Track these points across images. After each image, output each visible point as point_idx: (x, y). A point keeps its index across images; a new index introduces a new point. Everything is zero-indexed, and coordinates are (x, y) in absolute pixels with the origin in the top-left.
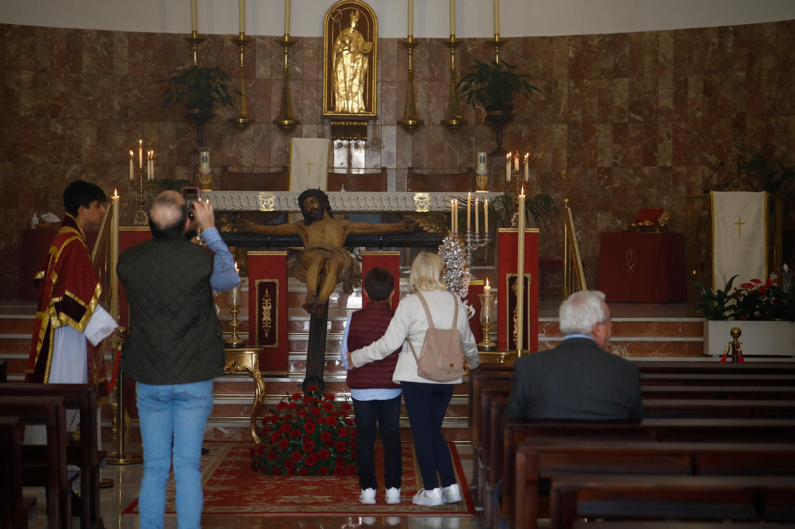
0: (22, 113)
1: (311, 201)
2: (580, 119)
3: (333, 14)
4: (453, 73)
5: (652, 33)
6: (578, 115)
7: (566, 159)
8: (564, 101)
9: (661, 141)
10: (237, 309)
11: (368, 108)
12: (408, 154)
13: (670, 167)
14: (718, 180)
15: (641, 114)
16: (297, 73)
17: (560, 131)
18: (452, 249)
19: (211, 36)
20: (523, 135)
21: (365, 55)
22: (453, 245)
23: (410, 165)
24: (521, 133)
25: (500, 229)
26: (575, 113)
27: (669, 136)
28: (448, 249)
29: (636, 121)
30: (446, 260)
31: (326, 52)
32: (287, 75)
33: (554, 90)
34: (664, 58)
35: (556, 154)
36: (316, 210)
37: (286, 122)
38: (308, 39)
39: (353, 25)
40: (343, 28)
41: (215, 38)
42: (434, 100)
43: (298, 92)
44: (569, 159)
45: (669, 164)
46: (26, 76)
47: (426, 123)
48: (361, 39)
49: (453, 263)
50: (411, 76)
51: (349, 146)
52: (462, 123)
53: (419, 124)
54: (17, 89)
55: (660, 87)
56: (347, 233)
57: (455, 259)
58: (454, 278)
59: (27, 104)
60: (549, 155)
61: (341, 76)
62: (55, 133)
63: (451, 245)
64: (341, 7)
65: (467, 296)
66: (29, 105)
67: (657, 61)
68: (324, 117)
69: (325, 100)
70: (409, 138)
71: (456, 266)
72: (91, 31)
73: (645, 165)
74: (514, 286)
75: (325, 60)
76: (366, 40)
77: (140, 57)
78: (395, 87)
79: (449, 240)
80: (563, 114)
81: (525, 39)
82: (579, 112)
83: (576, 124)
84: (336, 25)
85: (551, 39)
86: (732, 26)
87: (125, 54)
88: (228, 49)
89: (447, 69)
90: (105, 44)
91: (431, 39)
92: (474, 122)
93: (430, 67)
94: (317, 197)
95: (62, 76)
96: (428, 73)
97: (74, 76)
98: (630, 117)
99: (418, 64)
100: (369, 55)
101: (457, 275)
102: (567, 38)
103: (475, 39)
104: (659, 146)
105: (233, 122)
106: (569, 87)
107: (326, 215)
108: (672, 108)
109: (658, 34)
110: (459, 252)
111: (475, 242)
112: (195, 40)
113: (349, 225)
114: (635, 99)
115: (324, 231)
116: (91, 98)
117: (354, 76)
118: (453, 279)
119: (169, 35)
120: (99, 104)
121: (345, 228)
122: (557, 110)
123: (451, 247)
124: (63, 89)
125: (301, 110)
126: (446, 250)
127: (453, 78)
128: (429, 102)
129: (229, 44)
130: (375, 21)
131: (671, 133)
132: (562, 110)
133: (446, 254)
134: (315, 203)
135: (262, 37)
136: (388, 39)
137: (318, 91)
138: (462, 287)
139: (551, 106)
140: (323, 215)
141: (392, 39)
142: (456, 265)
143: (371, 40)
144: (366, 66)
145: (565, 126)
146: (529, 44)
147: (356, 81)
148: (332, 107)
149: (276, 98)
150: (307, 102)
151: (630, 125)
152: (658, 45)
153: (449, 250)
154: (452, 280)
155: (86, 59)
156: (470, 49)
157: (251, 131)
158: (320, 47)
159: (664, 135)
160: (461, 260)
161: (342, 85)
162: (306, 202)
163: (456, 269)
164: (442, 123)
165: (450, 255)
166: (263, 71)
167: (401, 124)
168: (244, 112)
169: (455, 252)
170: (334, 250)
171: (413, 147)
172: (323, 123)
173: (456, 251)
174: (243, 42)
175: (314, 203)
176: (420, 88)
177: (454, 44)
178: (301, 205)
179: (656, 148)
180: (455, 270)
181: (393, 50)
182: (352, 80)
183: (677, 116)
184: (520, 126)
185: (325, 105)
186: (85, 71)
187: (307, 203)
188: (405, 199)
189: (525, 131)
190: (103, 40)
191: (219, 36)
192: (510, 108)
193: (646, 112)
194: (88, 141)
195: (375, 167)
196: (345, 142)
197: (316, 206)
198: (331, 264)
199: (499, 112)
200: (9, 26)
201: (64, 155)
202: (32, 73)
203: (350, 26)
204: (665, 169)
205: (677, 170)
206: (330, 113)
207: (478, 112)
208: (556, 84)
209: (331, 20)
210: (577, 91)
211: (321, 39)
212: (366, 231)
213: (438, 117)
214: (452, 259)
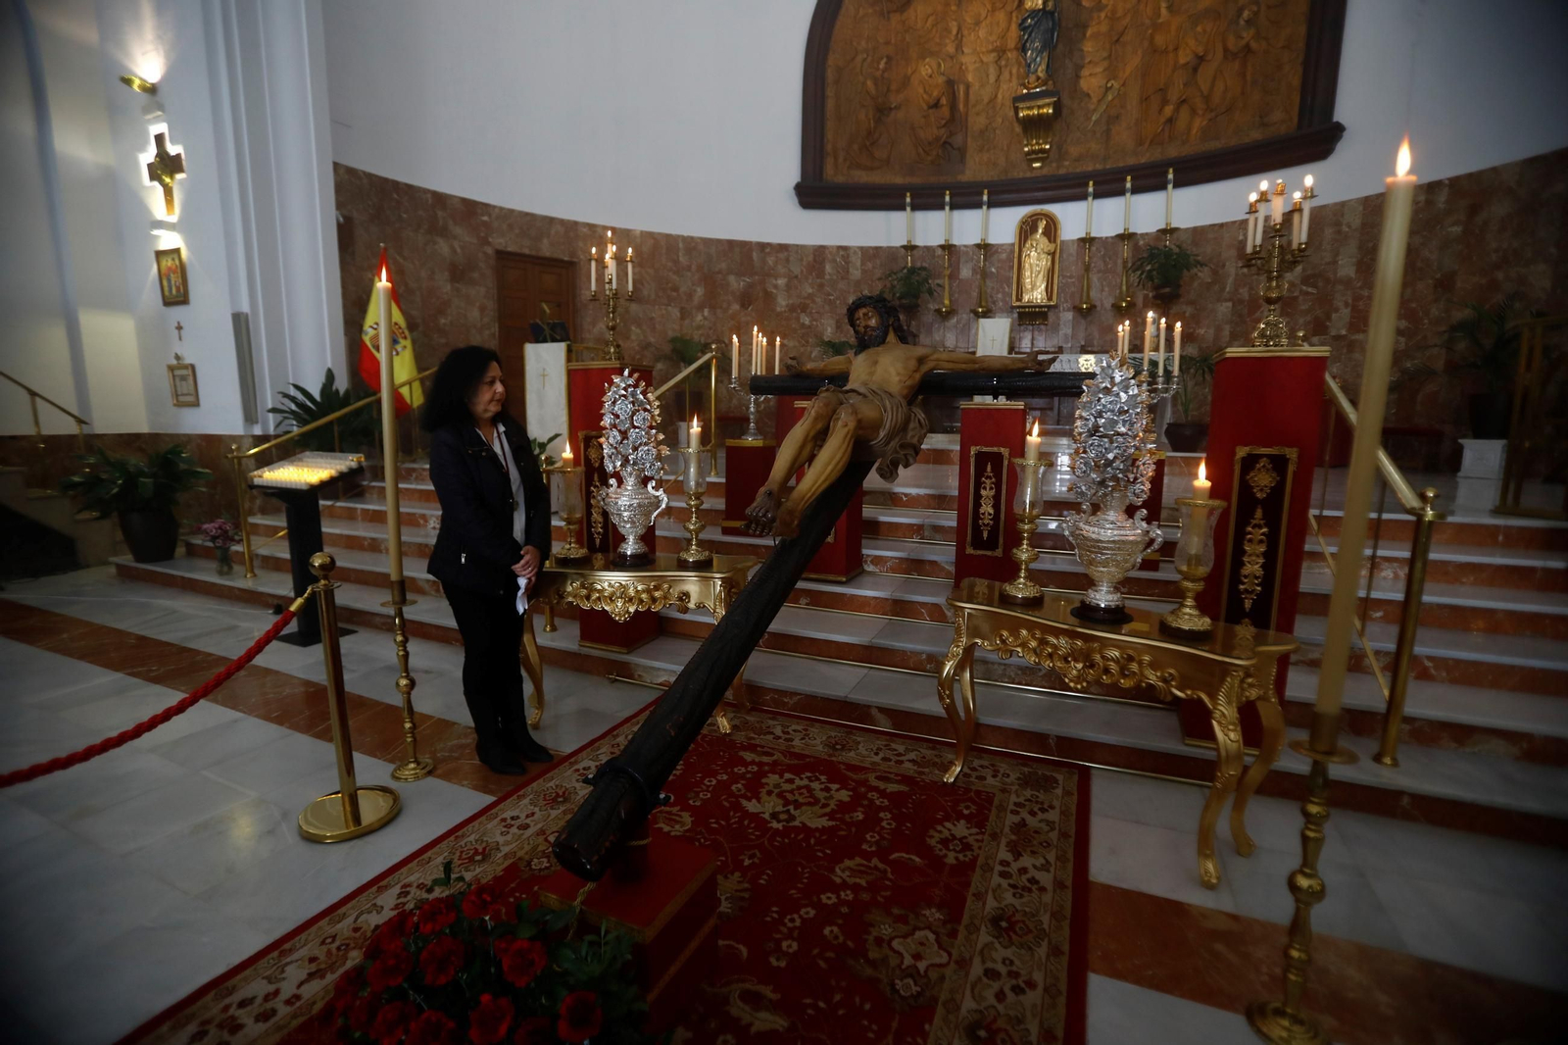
0: (779, 309)
1: (864, 314)
2: (1246, 296)
3: (1024, 223)
4: (1125, 262)
5: (1336, 204)
6: (1244, 293)
7: (1228, 333)
8: (1230, 280)
9: (1337, 310)
10: (697, 498)
11: (1050, 298)
12: (1081, 335)
13: (1346, 335)
14: (1406, 344)
15: (1314, 286)
16: (992, 272)
17: (1224, 308)
18: (1115, 389)
19: (926, 247)
20: (1187, 314)
21: (1049, 254)
22: (1118, 379)
23: (1083, 343)
24: (1184, 313)
25: (1229, 350)
26: (1241, 291)
27: (1346, 305)
28: (1106, 387)
29: (1307, 293)
30: (1100, 415)
31: (1016, 255)
32: (984, 274)
33: (1221, 272)
34: (1349, 227)
35: (1219, 329)
36: (873, 329)
37: (980, 310)
38: (1002, 245)
39: (1040, 231)
40: (1031, 234)
41: (928, 248)
42: (1106, 289)
43: (993, 288)
44: (1231, 333)
45: (1344, 332)
46: (781, 282)
47: (1098, 309)
48: (1047, 241)
49: (1116, 422)
50: (1087, 269)
51: (1033, 331)
52: (1131, 305)
53: (1092, 308)
54: (774, 291)
55: (1340, 257)
56: (925, 368)
57: (1122, 412)
58: (1115, 457)
59: (782, 302)
60: (1211, 331)
61: (1028, 274)
62: (803, 324)
63: (1112, 378)
64: (1031, 217)
65: (1144, 502)
66: (784, 303)
67: (1339, 232)
68: (1013, 307)
69: (1014, 293)
70: (1083, 321)
71: (1123, 430)
72: (832, 247)
73: (1314, 335)
74: (1252, 474)
75: (1016, 260)
76: (1050, 241)
77: (870, 265)
78: (1073, 280)
79: (1109, 366)
80: (1228, 293)
81: (1195, 229)
82: (1246, 289)
83: (1241, 301)
84: (1026, 232)
85: (1222, 225)
86: (1448, 179)
87: (859, 263)
88: (939, 256)
89: (1120, 261)
90: (843, 256)
91: (1107, 238)
92: (1141, 305)
93: (1105, 262)
94: (875, 308)
95: (810, 281)
96: (1102, 265)
97: (818, 281)
98: (1301, 291)
99: (1095, 260)
100: (1053, 254)
101: (1125, 451)
102: (1237, 223)
103: (1147, 234)
104: (1334, 315)
105: (938, 311)
106: (1237, 267)
107: (891, 337)
108: (1353, 276)
109: (1343, 204)
110: (1133, 396)
111: (1155, 391)
112: (910, 248)
113: (931, 355)
114: (1309, 272)
115: (876, 363)
116: (832, 298)
117: (1039, 272)
118: (1113, 461)
119: (893, 247)
120: (838, 302)
121: (921, 360)
122: (1225, 288)
123: (1113, 383)
124: (810, 291)
125: (994, 303)
126: (1099, 392)
127: (1124, 267)
128: (1102, 290)
129: (939, 252)
130: (1059, 226)
131: (1350, 301)
132: (1228, 289)
133: (1099, 400)
134: (872, 316)
135: (965, 246)
136: (1068, 241)
137: (1008, 287)
138: (1136, 479)
139: (1217, 286)
140: (886, 338)
141: (1073, 241)
142: (1124, 426)
143: (1055, 241)
144: (1049, 263)
145: (1230, 304)
146: (1198, 232)
147: (1041, 276)
148: (1019, 299)
149: (975, 294)
150: (1000, 296)
151: (1301, 298)
152: (1343, 215)
153: (1107, 391)
154: (1109, 463)
155: (828, 268)
156: (1141, 243)
157: (954, 320)
158: (1013, 252)
159: (1340, 304)
160: (1137, 414)
161: (1028, 280)
162: (856, 316)
163: (1122, 435)
164: (1113, 305)
165: (1111, 403)
166: (965, 272)
167: (1077, 309)
168: (947, 302)
169: (1122, 394)
170: (869, 395)
171: (1086, 329)
172: (1012, 312)
173: (1126, 392)
174: (948, 248)
175: (869, 318)
176: (1095, 278)
177: (1126, 237)
178: (852, 324)
179: (1329, 318)
180: (1121, 439)
181: (1073, 249)
182: (1037, 276)
183: (1359, 284)
184: (1184, 307)
185: (1014, 297)
186: (827, 277)
187: (859, 319)
188: (1069, 361)
189: (1189, 310)
190: (842, 253)
191: (931, 247)
192: (1179, 286)
193: (1320, 284)
194: (829, 330)
195: (1053, 347)
196: (1031, 328)
197: (873, 322)
198: (838, 419)
199: (1167, 290)
200: (769, 244)
201: (810, 340)
202: (786, 280)
203: (1037, 231)
204: (1338, 338)
205: (1353, 338)
206: (1018, 304)
207: (1146, 297)
208: (1224, 266)
209: (1022, 227)
210: (1245, 270)
211: (1013, 245)
212: (964, 366)
213: (1108, 303)
214: (1113, 411)
